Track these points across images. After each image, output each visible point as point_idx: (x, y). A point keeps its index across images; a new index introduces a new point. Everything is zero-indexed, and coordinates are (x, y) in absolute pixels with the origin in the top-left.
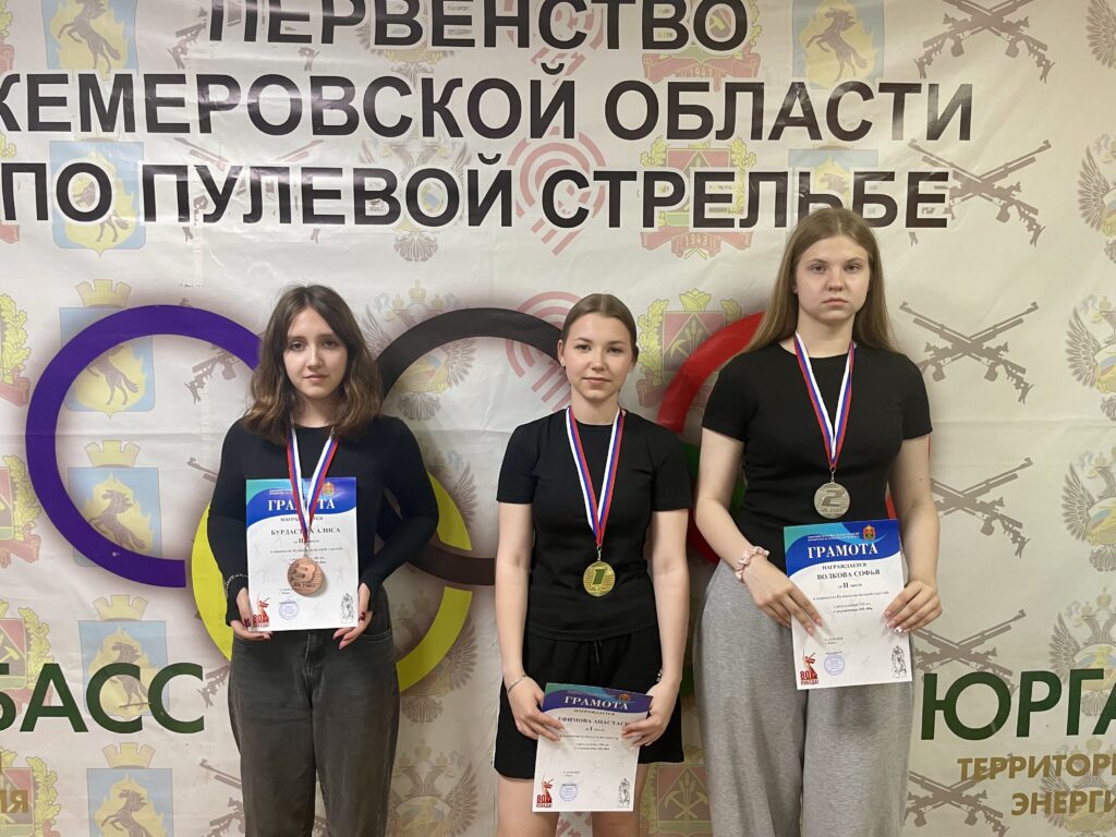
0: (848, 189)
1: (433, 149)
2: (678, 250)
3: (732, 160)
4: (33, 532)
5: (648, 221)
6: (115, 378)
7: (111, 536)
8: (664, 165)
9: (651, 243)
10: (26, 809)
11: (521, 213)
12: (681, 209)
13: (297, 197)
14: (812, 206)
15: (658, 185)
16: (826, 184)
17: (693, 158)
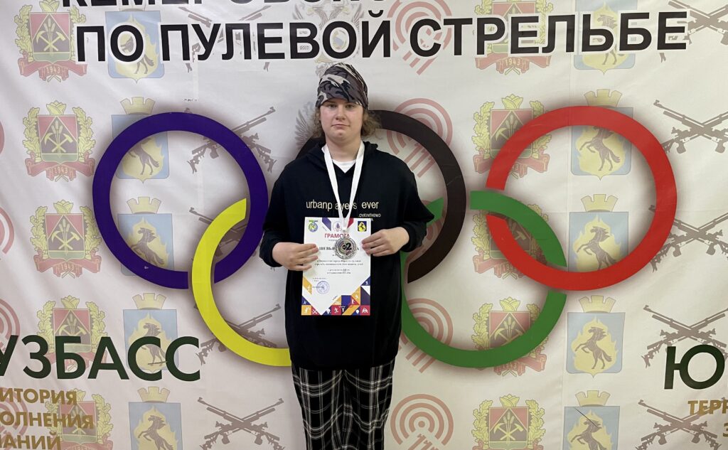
0: (616, 25)
1: (338, 9)
2: (501, 69)
3: (537, 9)
4: (97, 254)
5: (481, 50)
6: (145, 157)
7: (143, 256)
8: (490, 13)
9: (482, 65)
10: (92, 427)
11: (396, 48)
12: (503, 42)
13: (254, 43)
14: (592, 37)
15: (487, 26)
16: (602, 22)
17: (510, 8)
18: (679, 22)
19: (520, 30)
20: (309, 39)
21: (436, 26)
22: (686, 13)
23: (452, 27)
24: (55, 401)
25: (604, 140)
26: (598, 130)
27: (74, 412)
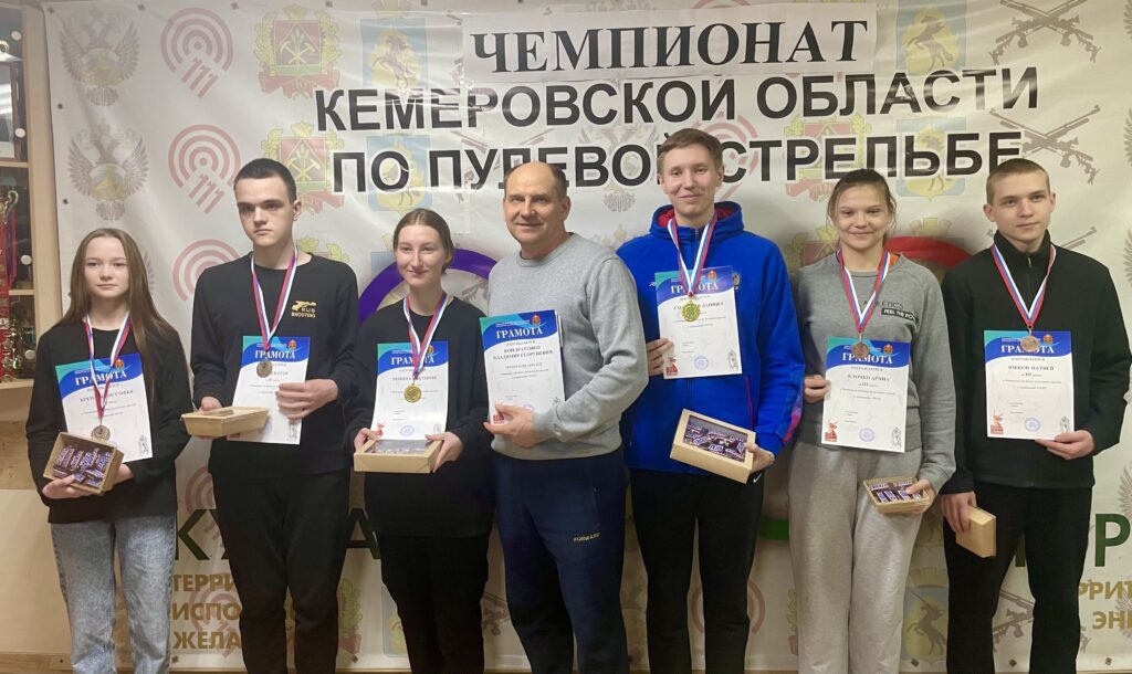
0: (943, 147)
1: (630, 132)
2: (814, 197)
3: (853, 130)
5: (791, 176)
8: (802, 135)
9: (793, 192)
12: (816, 166)
14: (915, 160)
15: (798, 149)
16: (926, 144)
17: (824, 129)
18: (1012, 144)
19: (836, 152)
20: (598, 165)
21: (741, 149)
22: (1019, 133)
23: (760, 149)
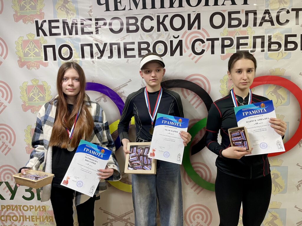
0: (283, 40)
1: (159, 35)
3: (248, 33)
5: (223, 52)
8: (227, 36)
9: (224, 59)
10: (53, 221)
11: (185, 52)
12: (233, 48)
13: (122, 51)
14: (272, 45)
15: (226, 41)
16: (276, 39)
17: (236, 33)
20: (147, 49)
21: (203, 42)
23: (210, 42)
24: (36, 210)
25: (278, 90)
26: (275, 86)
27: (45, 215)
